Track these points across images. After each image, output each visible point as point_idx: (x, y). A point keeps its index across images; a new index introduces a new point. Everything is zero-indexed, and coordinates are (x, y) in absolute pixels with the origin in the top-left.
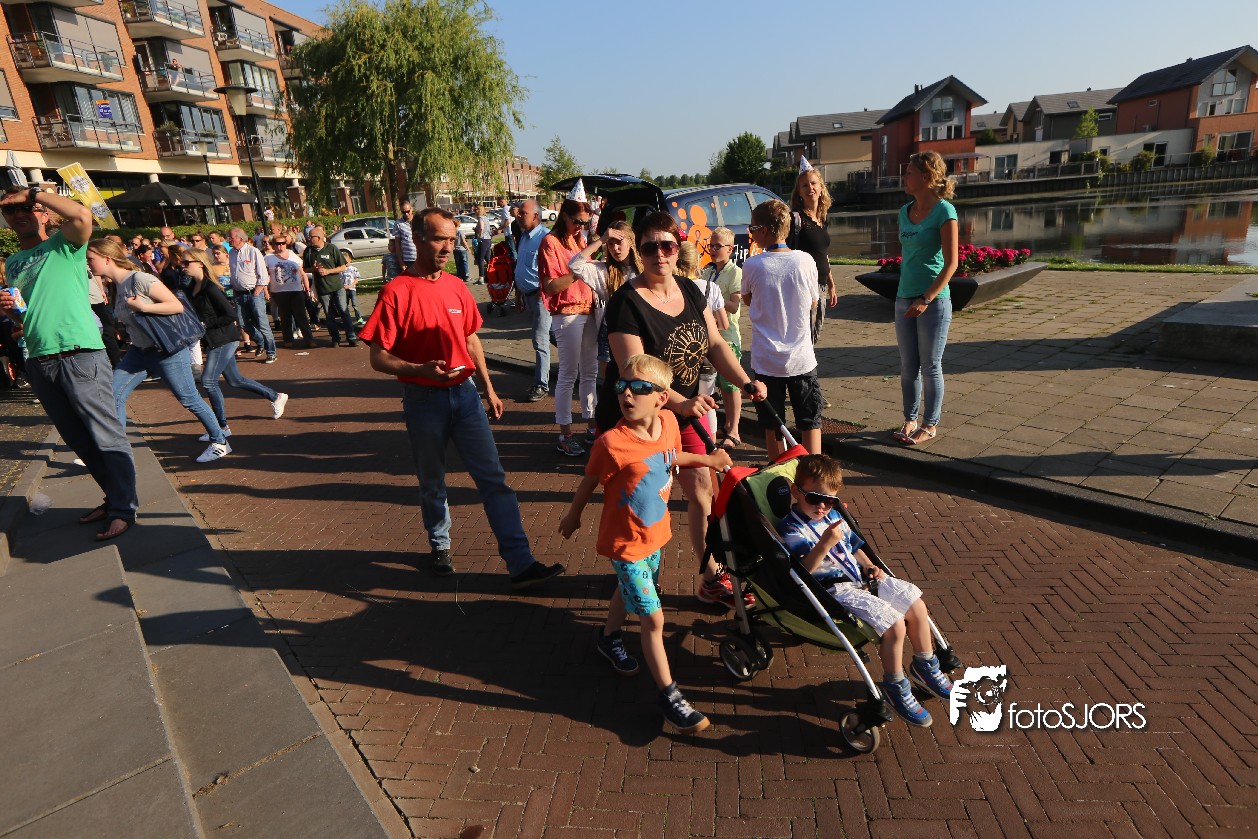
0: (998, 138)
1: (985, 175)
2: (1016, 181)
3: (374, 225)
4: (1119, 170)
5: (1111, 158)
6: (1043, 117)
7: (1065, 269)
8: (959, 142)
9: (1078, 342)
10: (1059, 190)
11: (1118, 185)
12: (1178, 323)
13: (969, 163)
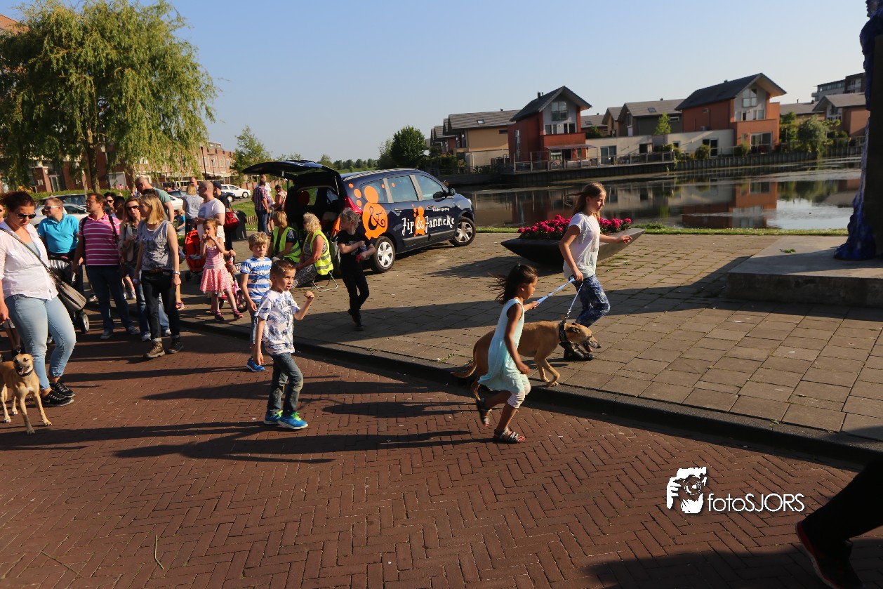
0: (602, 133)
1: (594, 161)
2: (617, 166)
3: (73, 202)
4: (688, 158)
5: (682, 149)
6: (632, 118)
7: (657, 233)
8: (573, 136)
9: (671, 290)
10: (648, 172)
11: (688, 169)
12: (738, 274)
13: (582, 152)
